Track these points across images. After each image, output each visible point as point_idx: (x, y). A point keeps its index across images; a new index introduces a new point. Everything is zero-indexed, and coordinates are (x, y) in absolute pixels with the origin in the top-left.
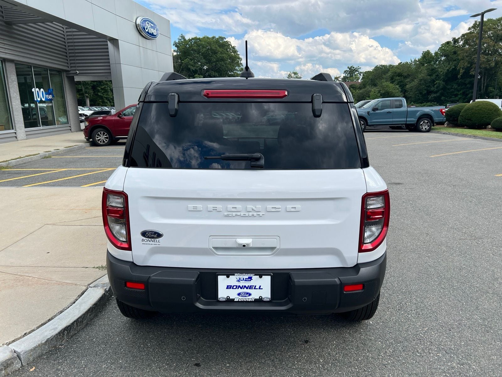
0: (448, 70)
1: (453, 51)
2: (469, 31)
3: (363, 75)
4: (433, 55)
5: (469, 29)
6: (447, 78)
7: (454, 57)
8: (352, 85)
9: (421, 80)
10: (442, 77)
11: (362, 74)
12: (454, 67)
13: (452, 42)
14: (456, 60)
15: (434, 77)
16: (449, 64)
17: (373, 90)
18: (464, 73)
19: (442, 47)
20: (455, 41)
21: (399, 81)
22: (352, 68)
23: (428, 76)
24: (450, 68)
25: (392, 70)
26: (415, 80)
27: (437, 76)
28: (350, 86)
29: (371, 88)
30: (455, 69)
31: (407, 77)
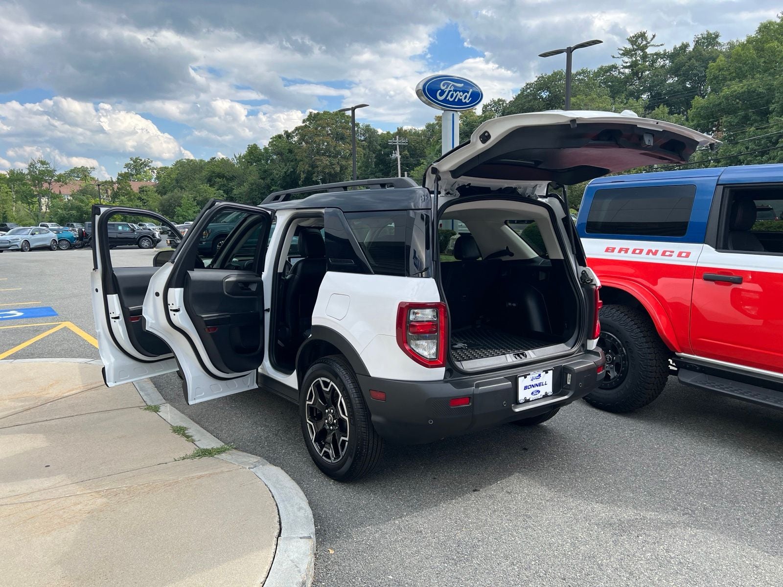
0: (285, 172)
1: (288, 148)
2: (304, 124)
3: (158, 173)
4: (263, 151)
5: (304, 121)
6: (285, 184)
7: (291, 156)
8: (143, 187)
9: (252, 184)
10: (279, 181)
11: (155, 171)
12: (292, 170)
13: (285, 136)
14: (292, 160)
15: (268, 181)
16: (286, 165)
17: (184, 196)
18: (306, 178)
19: (272, 142)
20: (288, 135)
21: (221, 185)
22: (138, 160)
23: (261, 180)
24: (288, 170)
25: (208, 168)
26: (245, 184)
27: (273, 180)
28: (140, 188)
29: (181, 193)
30: (294, 172)
31: (232, 179)
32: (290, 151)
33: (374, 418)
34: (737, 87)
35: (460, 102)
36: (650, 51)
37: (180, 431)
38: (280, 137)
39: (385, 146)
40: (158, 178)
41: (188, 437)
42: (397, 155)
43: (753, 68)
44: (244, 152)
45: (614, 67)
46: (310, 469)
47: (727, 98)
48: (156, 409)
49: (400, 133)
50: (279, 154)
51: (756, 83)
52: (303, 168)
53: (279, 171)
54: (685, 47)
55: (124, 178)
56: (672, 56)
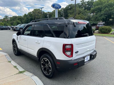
2: (33, 11)
4: (27, 15)
9: (25, 20)
10: (30, 20)
20: (31, 12)
21: (20, 20)
22: (6, 16)
23: (27, 19)
25: (18, 17)
28: (7, 20)
29: (14, 21)
31: (22, 19)
32: (31, 15)
33: (57, 67)
34: (97, 7)
35: (58, 8)
36: (84, 1)
37: (15, 67)
38: (29, 13)
39: (46, 14)
40: (10, 19)
41: (17, 68)
42: (48, 16)
43: (99, 4)
44: (24, 15)
45: (79, 3)
46: (43, 75)
47: (96, 8)
48: (10, 62)
49: (48, 12)
50: (30, 15)
51: (100, 6)
52: (33, 18)
53: (30, 18)
54: (89, 1)
55: (4, 19)
56: (87, 2)
